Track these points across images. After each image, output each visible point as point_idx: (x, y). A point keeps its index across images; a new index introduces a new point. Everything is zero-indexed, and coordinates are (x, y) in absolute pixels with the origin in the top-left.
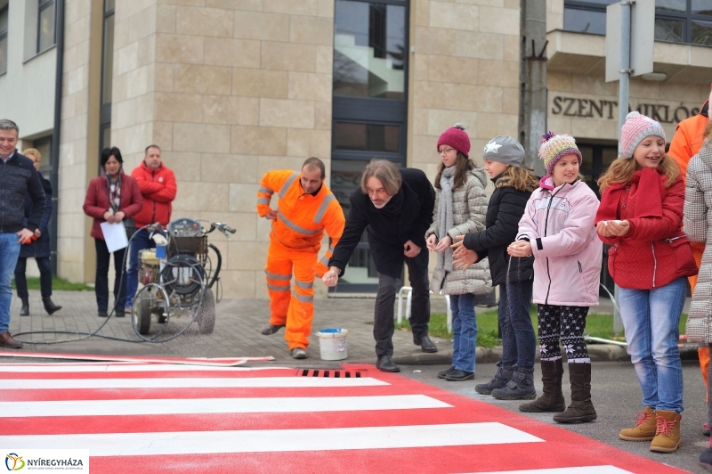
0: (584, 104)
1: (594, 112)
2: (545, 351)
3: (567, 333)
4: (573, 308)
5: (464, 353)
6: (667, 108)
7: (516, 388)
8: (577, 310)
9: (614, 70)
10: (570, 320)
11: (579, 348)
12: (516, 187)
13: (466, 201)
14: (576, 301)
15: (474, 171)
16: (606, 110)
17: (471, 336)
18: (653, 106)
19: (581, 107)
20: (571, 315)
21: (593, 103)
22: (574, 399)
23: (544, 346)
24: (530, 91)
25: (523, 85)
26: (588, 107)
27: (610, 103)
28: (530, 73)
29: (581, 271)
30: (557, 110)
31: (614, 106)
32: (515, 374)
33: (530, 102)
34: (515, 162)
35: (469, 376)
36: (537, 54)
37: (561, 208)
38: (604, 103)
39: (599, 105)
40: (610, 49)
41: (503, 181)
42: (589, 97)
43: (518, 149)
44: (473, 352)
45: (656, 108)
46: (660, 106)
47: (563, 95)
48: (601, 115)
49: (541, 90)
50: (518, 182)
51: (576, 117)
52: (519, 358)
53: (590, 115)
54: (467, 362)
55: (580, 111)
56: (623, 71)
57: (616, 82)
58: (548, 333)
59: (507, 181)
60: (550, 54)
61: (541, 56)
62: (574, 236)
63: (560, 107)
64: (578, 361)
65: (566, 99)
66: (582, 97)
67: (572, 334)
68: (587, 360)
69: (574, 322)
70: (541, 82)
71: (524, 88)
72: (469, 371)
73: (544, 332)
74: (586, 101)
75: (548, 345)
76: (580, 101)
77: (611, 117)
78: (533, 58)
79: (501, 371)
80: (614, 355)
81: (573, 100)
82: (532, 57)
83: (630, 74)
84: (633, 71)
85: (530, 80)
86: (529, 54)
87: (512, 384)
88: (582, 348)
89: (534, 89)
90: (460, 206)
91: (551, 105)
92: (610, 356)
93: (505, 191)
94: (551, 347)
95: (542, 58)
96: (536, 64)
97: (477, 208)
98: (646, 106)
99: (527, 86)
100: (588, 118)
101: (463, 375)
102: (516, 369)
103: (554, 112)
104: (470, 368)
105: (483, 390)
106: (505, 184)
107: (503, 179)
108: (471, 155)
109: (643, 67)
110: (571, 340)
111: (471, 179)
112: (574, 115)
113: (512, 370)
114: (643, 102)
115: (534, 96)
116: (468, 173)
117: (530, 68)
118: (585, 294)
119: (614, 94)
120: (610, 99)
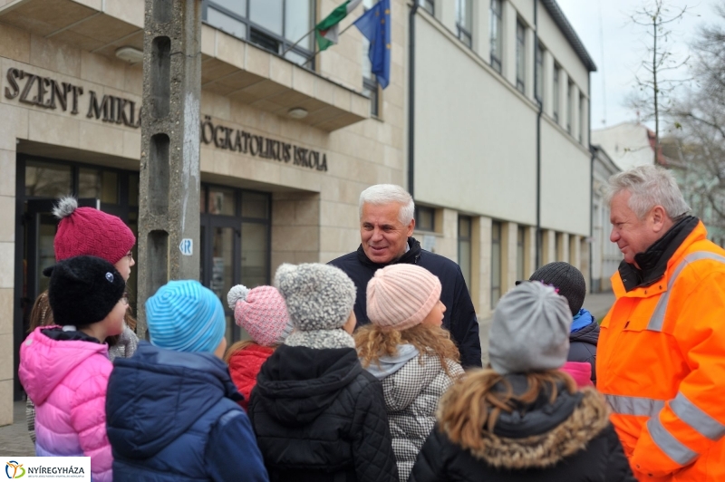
0: (44, 86)
1: (57, 101)
6: (132, 105)
16: (70, 96)
18: (119, 99)
19: (41, 92)
21: (55, 87)
26: (49, 91)
27: (74, 88)
30: (11, 91)
31: (78, 94)
38: (67, 87)
39: (61, 89)
42: (51, 75)
45: (123, 102)
46: (126, 102)
47: (20, 67)
48: (64, 107)
51: (34, 107)
53: (51, 105)
55: (40, 98)
63: (15, 88)
65: (23, 75)
66: (43, 74)
74: (47, 82)
76: (40, 80)
77: (75, 112)
81: (31, 78)
98: (112, 100)
100: (49, 111)
103: (8, 96)
112: (32, 103)
114: (110, 92)
119: (79, 77)
120: (74, 82)
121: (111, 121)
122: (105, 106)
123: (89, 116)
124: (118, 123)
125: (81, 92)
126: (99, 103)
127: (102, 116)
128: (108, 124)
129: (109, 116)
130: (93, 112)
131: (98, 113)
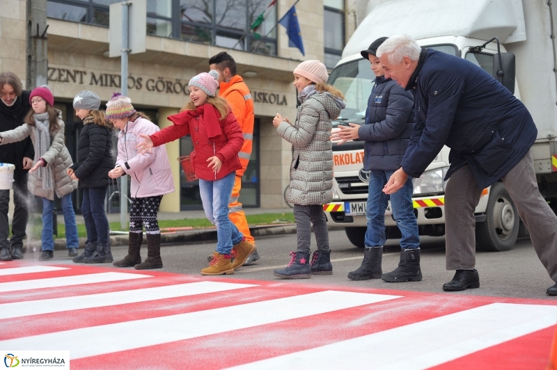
0: (62, 72)
1: (70, 78)
2: (133, 226)
3: (145, 214)
6: (120, 77)
8: (152, 199)
9: (116, 50)
10: (147, 205)
11: (153, 224)
12: (99, 124)
14: (152, 193)
16: (78, 77)
18: (111, 76)
19: (60, 75)
20: (147, 202)
21: (69, 72)
22: (149, 256)
23: (133, 223)
24: (35, 62)
25: (30, 57)
26: (65, 74)
27: (81, 72)
28: (35, 48)
29: (151, 173)
31: (83, 74)
32: (98, 247)
33: (36, 69)
34: (94, 107)
36: (40, 34)
37: (133, 139)
38: (77, 72)
39: (73, 73)
41: (89, 119)
42: (66, 67)
43: (94, 98)
45: (113, 77)
46: (115, 76)
48: (75, 81)
49: (43, 61)
50: (100, 120)
51: (57, 82)
52: (98, 237)
53: (67, 81)
55: (60, 78)
56: (124, 50)
58: (137, 215)
59: (91, 119)
61: (43, 36)
64: (152, 233)
65: (49, 68)
66: (61, 67)
67: (149, 214)
68: (158, 232)
69: (149, 207)
70: (43, 55)
71: (30, 59)
73: (134, 214)
74: (64, 71)
75: (136, 222)
76: (59, 70)
77: (81, 82)
78: (37, 37)
81: (54, 69)
83: (129, 52)
84: (130, 51)
85: (35, 53)
86: (34, 34)
87: (95, 253)
89: (38, 60)
93: (92, 126)
94: (138, 224)
96: (39, 42)
98: (106, 75)
99: (32, 57)
100: (66, 83)
102: (98, 244)
105: (79, 260)
106: (90, 121)
107: (89, 118)
110: (148, 219)
112: (55, 80)
114: (104, 72)
115: (38, 65)
117: (35, 44)
118: (157, 188)
119: (84, 66)
120: (81, 69)
121: (106, 85)
122: (101, 78)
123: (91, 84)
124: (111, 86)
125: (85, 73)
126: (97, 78)
127: (99, 83)
128: (104, 87)
129: (104, 83)
130: (94, 82)
131: (97, 83)
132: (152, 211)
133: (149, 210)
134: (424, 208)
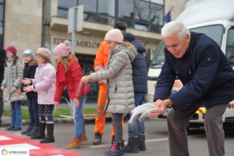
0: (63, 41)
3: (46, 113)
4: (47, 105)
5: (18, 122)
6: (90, 43)
7: (34, 132)
9: (70, 30)
10: (46, 109)
11: (49, 118)
13: (16, 69)
15: (19, 59)
17: (20, 116)
18: (86, 42)
20: (47, 107)
22: (48, 135)
24: (45, 36)
25: (43, 34)
28: (45, 30)
29: (47, 92)
30: (54, 42)
32: (34, 127)
33: (45, 39)
35: (19, 129)
40: (69, 22)
44: (21, 121)
46: (88, 42)
47: (57, 37)
49: (48, 35)
52: (35, 122)
54: (19, 125)
56: (73, 30)
57: (71, 34)
60: (52, 24)
62: (45, 82)
63: (55, 41)
64: (49, 123)
65: (57, 39)
66: (63, 38)
68: (52, 122)
69: (48, 110)
70: (48, 32)
71: (43, 35)
72: (20, 127)
73: (40, 113)
79: (29, 127)
80: (69, 121)
81: (60, 39)
82: (46, 24)
84: (76, 30)
85: (45, 32)
86: (45, 23)
87: (33, 131)
88: (51, 118)
90: (14, 71)
91: (52, 41)
92: (68, 121)
94: (42, 118)
95: (49, 25)
96: (47, 27)
97: (20, 72)
98: (84, 42)
99: (44, 34)
101: (17, 129)
102: (34, 126)
103: (54, 43)
104: (20, 126)
105: (23, 133)
108: (17, 55)
109: (80, 29)
110: (47, 116)
111: (18, 62)
113: (33, 126)
114: (82, 40)
116: (17, 60)
117: (45, 28)
118: (49, 100)
121: (83, 46)
122: (81, 43)
123: (77, 46)
124: (86, 46)
126: (79, 43)
129: (82, 45)
130: (78, 45)
131: (79, 45)
132: (49, 112)
133: (47, 111)
134: (202, 114)
